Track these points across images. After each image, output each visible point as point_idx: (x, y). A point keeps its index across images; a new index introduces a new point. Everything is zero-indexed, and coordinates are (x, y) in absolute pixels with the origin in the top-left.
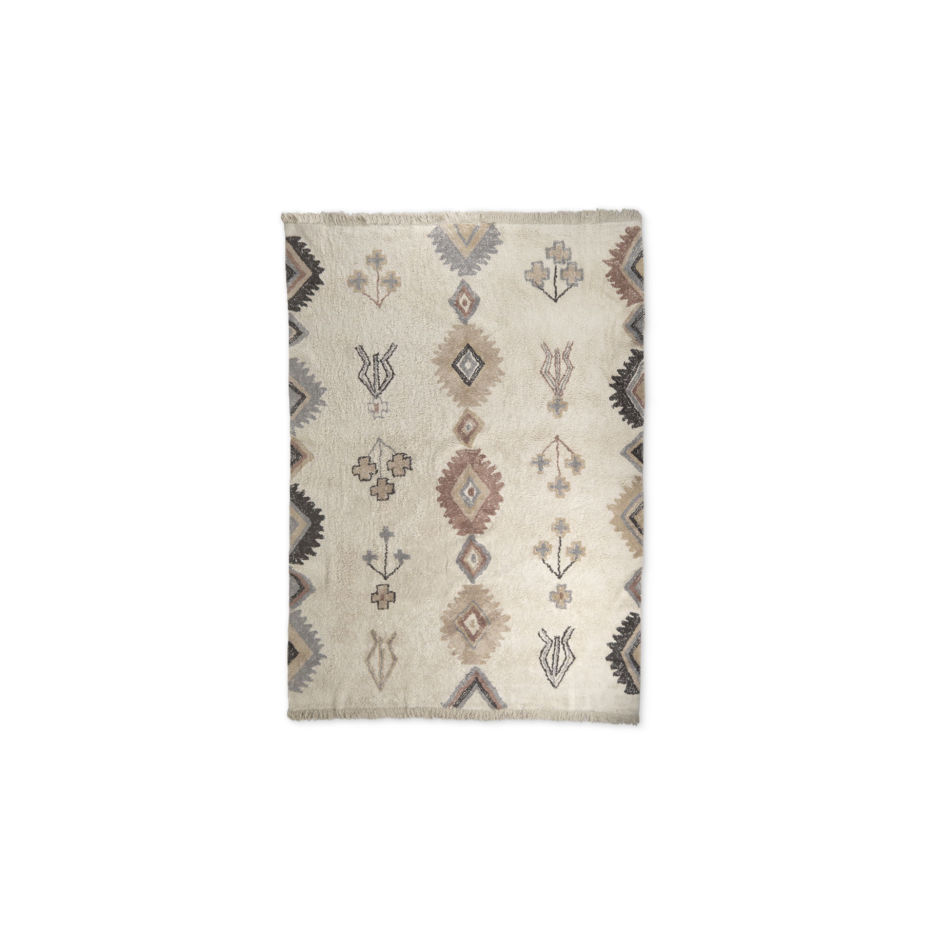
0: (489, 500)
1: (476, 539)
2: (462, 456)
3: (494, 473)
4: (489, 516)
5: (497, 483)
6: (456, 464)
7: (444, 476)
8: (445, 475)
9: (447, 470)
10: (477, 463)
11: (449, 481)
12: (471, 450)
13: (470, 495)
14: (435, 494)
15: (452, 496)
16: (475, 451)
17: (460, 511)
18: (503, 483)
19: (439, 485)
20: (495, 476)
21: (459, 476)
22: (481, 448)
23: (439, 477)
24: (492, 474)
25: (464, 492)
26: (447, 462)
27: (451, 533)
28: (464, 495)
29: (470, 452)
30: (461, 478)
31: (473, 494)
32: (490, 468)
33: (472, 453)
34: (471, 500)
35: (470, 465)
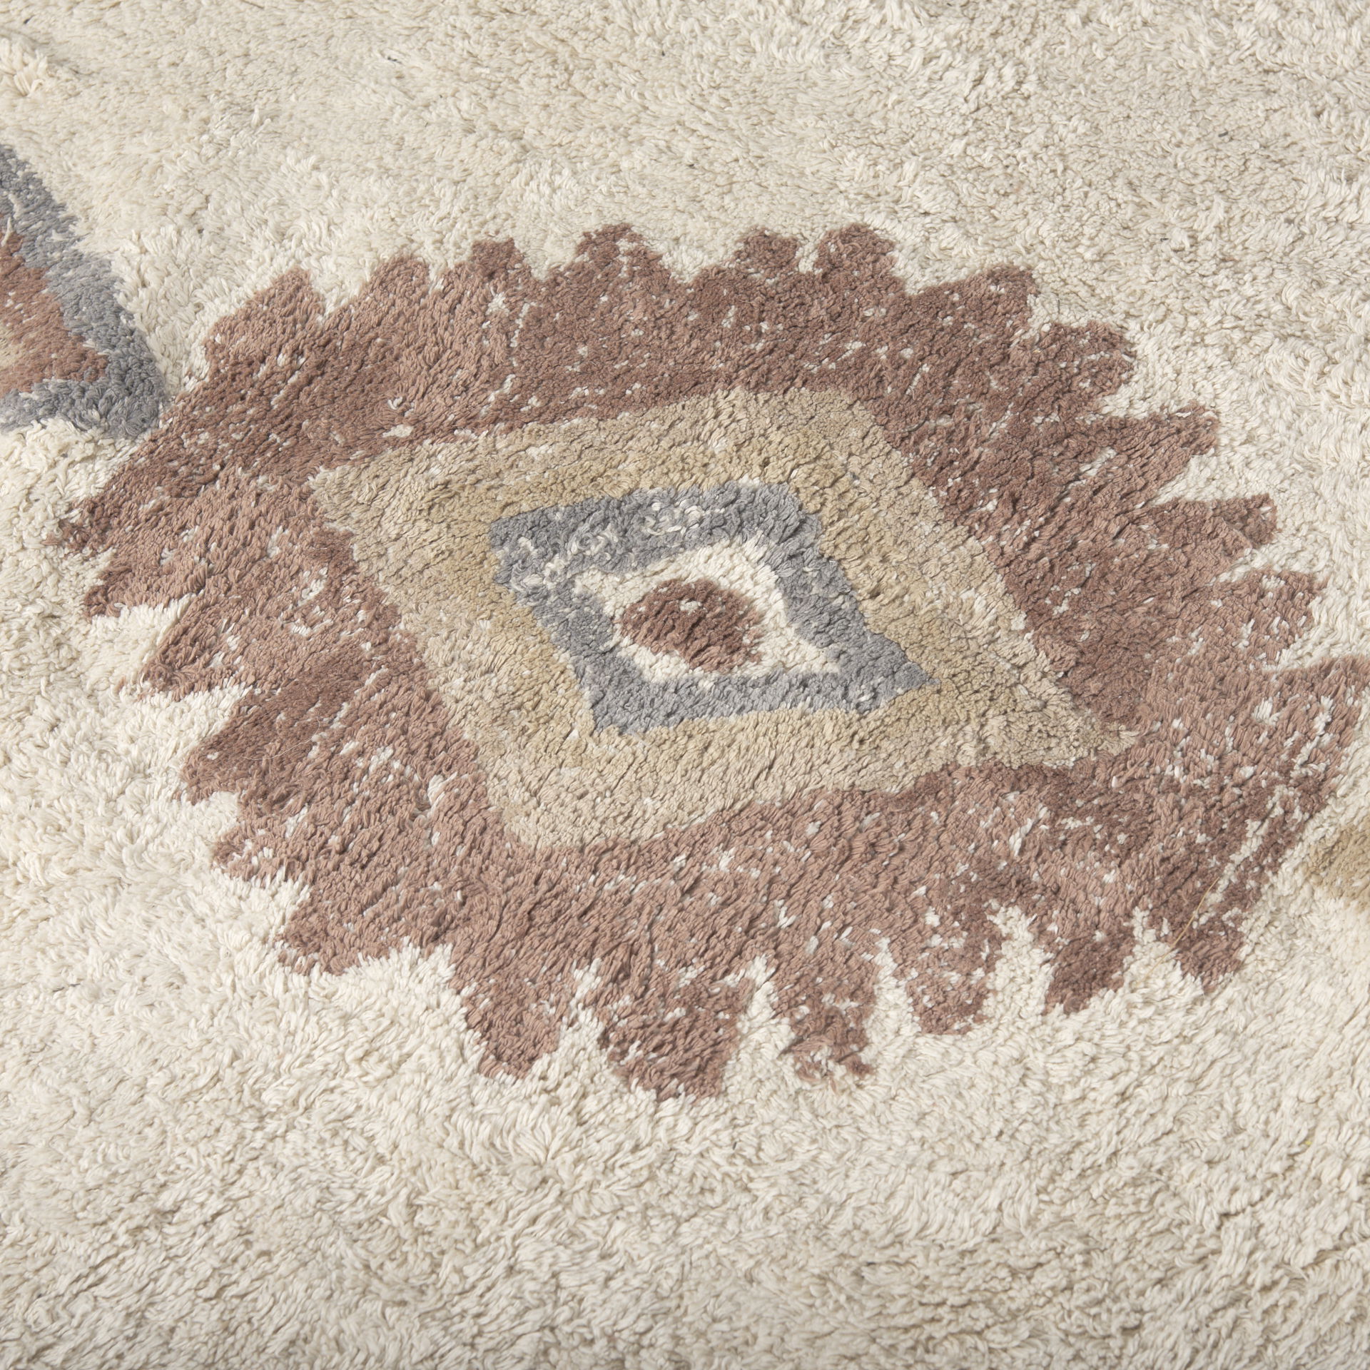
0: (435, 789)
1: (59, 426)
2: (1265, 710)
3: (759, 1007)
4: (229, 697)
5: (587, 980)
6: (1192, 592)
7: (1116, 405)
8: (1120, 430)
9: (1168, 473)
10: (1037, 849)
11: (1020, 432)
12: (1276, 846)
13: (677, 591)
14: (950, 235)
15: (803, 397)
16: (1239, 896)
17: (551, 414)
18: (522, 1063)
19: (1041, 317)
20: (694, 998)
21: (1007, 564)
22: (1233, 990)
23: (1146, 346)
24: (758, 969)
25: (752, 548)
26: (1288, 514)
27: (355, 221)
28: (711, 531)
29: (1255, 832)
30: (969, 577)
31: (656, 638)
32: (864, 994)
33: (1225, 843)
34: (589, 580)
35: (1062, 756)
